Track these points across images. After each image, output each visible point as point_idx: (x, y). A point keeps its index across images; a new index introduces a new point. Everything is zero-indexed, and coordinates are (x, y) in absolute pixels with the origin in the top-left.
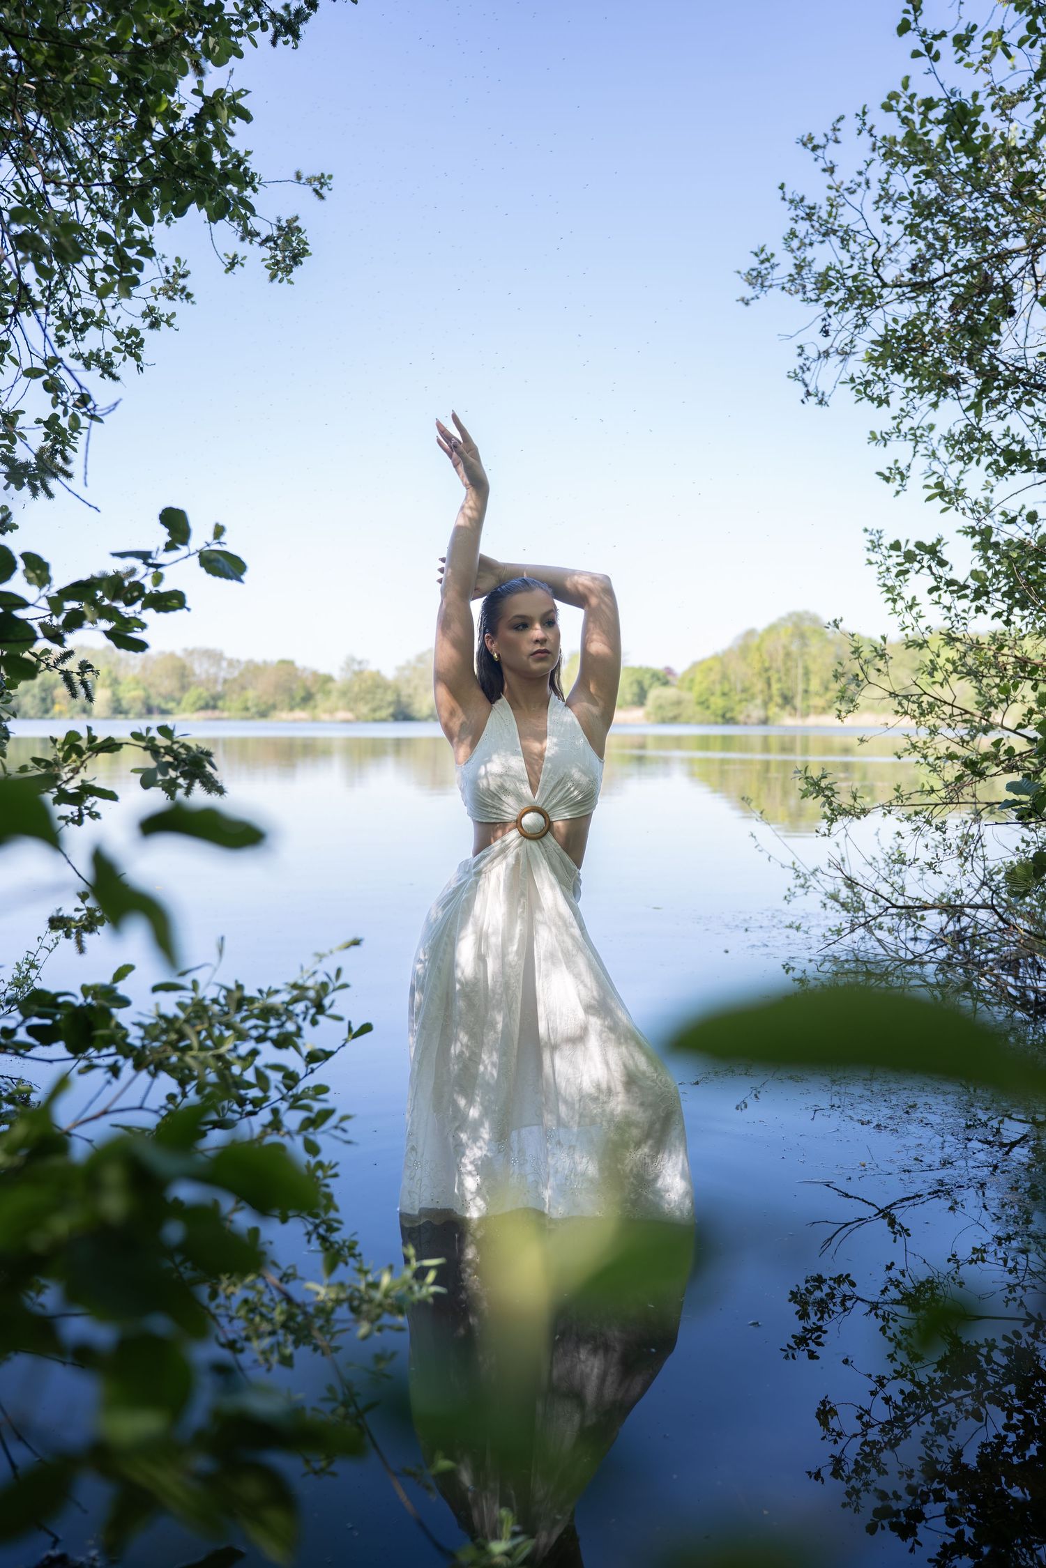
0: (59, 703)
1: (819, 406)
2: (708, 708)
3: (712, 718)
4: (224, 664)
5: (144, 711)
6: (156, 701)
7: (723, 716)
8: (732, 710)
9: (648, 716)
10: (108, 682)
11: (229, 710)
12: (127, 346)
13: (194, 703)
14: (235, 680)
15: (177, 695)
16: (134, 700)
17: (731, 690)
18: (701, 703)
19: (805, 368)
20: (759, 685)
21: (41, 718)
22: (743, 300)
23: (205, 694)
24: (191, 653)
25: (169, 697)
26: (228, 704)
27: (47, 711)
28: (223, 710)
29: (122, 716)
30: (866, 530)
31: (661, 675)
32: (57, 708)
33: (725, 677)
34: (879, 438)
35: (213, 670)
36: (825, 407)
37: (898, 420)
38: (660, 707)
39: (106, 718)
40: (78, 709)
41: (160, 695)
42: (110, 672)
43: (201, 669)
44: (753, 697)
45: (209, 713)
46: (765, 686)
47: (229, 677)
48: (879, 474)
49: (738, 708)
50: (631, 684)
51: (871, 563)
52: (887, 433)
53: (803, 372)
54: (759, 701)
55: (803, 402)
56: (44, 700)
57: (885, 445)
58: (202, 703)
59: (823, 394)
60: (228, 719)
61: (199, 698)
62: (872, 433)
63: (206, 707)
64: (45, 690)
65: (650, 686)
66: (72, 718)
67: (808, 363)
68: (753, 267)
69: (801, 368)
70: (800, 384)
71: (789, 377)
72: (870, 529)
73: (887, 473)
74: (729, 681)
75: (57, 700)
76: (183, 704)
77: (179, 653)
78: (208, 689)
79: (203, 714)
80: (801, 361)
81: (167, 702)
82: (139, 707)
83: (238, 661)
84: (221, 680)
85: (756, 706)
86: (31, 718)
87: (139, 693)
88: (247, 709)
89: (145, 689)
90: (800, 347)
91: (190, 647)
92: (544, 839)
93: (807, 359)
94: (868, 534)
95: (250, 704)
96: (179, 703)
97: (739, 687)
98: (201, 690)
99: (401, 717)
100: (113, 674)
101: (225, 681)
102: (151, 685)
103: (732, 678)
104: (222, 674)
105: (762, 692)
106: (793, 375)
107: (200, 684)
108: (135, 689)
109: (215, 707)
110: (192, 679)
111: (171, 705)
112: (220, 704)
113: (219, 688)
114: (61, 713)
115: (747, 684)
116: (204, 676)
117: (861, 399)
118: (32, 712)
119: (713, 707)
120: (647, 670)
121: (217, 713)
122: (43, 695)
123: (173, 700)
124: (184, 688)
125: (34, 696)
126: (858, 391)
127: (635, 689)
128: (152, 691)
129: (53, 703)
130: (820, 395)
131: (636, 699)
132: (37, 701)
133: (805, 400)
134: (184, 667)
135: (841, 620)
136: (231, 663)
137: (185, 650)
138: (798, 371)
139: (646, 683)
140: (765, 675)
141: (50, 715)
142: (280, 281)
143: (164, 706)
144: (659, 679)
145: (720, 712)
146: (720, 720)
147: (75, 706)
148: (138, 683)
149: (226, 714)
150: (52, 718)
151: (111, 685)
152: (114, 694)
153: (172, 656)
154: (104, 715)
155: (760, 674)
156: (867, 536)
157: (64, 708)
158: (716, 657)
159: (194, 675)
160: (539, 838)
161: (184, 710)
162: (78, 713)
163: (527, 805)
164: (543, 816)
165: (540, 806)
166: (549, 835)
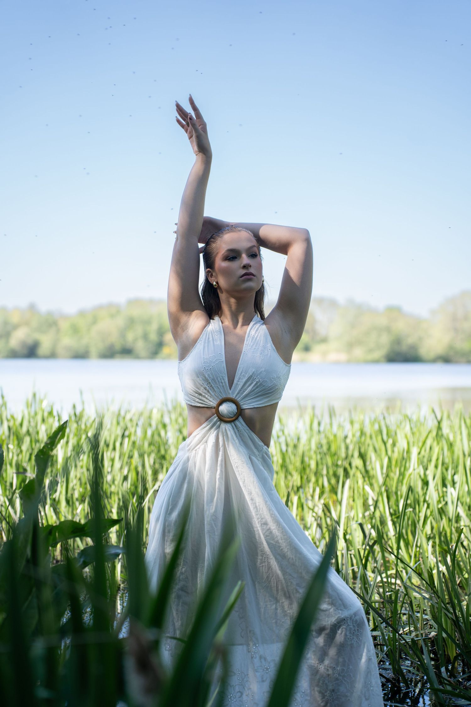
32: (166, 350)
92: (237, 422)
141: (160, 356)
160: (233, 421)
163: (224, 396)
164: (236, 405)
165: (234, 397)
166: (240, 419)
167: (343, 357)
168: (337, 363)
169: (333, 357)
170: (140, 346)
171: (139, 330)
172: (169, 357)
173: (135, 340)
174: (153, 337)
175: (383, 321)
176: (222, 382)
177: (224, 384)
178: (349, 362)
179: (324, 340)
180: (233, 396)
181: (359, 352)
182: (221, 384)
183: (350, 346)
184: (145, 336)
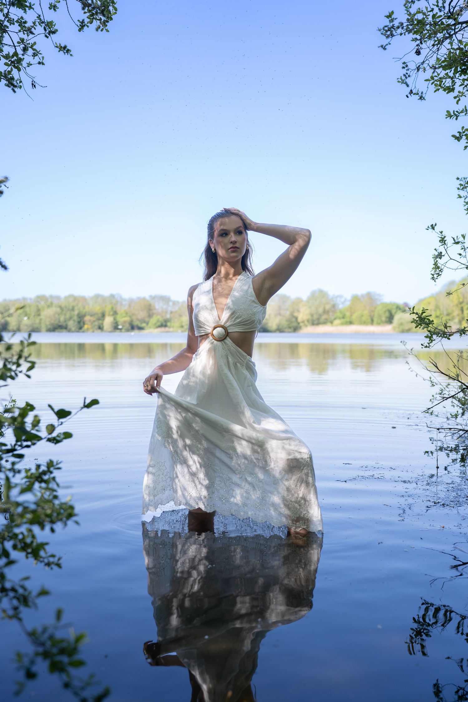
0: (87, 324)
1: (420, 100)
4: (171, 303)
5: (130, 328)
6: (136, 323)
9: (394, 329)
10: (111, 313)
11: (173, 327)
12: (12, 62)
13: (155, 324)
14: (176, 312)
15: (147, 319)
16: (125, 322)
17: (441, 314)
19: (407, 76)
20: (457, 312)
21: (78, 332)
22: (382, 46)
23: (161, 319)
24: (153, 298)
25: (143, 321)
26: (172, 324)
27: (81, 328)
28: (170, 327)
29: (118, 331)
30: (458, 179)
31: (401, 307)
33: (438, 307)
34: (452, 114)
35: (165, 307)
36: (423, 101)
37: (458, 99)
38: (401, 324)
39: (111, 332)
40: (97, 327)
41: (138, 320)
42: (112, 308)
43: (158, 306)
44: (453, 318)
45: (163, 329)
46: (460, 312)
47: (173, 310)
48: (453, 136)
50: (385, 312)
51: (460, 197)
52: (457, 112)
53: (406, 78)
54: (457, 320)
55: (407, 97)
56: (79, 322)
57: (456, 119)
58: (159, 324)
59: (422, 93)
60: (172, 332)
61: (158, 321)
62: (448, 112)
63: (161, 326)
64: (80, 317)
65: (396, 313)
66: (93, 332)
67: (408, 72)
68: (386, 25)
69: (404, 75)
70: (405, 85)
71: (399, 82)
72: (460, 178)
73: (458, 135)
74: (439, 309)
75: (86, 323)
76: (150, 324)
77: (147, 297)
78: (162, 317)
79: (160, 330)
80: (404, 71)
81: (141, 323)
82: (127, 327)
83: (178, 302)
84: (169, 312)
85: (455, 323)
86: (73, 332)
87: (127, 319)
88: (182, 327)
89: (130, 317)
90: (404, 63)
91: (153, 294)
93: (408, 70)
94: (458, 181)
95: (184, 324)
96: (147, 323)
97: (445, 313)
98: (159, 317)
99: (262, 330)
100: (114, 309)
101: (171, 312)
102: (133, 314)
103: (441, 307)
104: (170, 309)
105: (458, 315)
106: (400, 80)
107: (158, 314)
108: (125, 317)
109: (166, 326)
110: (154, 311)
111: (144, 325)
112: (169, 324)
113: (168, 316)
114: (88, 329)
115: (450, 311)
116: (160, 310)
117: (438, 90)
118: (73, 329)
120: (394, 304)
121: (167, 329)
122: (79, 320)
123: (145, 322)
124: (150, 316)
125: (74, 321)
126: (436, 85)
127: (387, 314)
128: (134, 318)
129: (84, 324)
130: (420, 94)
131: (387, 320)
132: (76, 323)
133: (409, 95)
134: (150, 305)
135: (436, 225)
136: (174, 303)
137: (151, 296)
138: (403, 78)
139: (393, 312)
140: (460, 306)
141: (83, 330)
142: (102, 30)
143: (140, 325)
144: (400, 309)
147: (95, 326)
148: (127, 313)
149: (171, 330)
150: (83, 332)
151: (113, 315)
152: (115, 319)
153: (144, 299)
154: (110, 330)
155: (457, 305)
156: (459, 182)
157: (89, 327)
158: (432, 296)
159: (155, 309)
160: (223, 340)
161: (150, 328)
162: (96, 329)
163: (216, 324)
164: (224, 329)
165: (223, 324)
170: (70, 323)
174: (77, 318)
177: (216, 317)
184: (72, 318)
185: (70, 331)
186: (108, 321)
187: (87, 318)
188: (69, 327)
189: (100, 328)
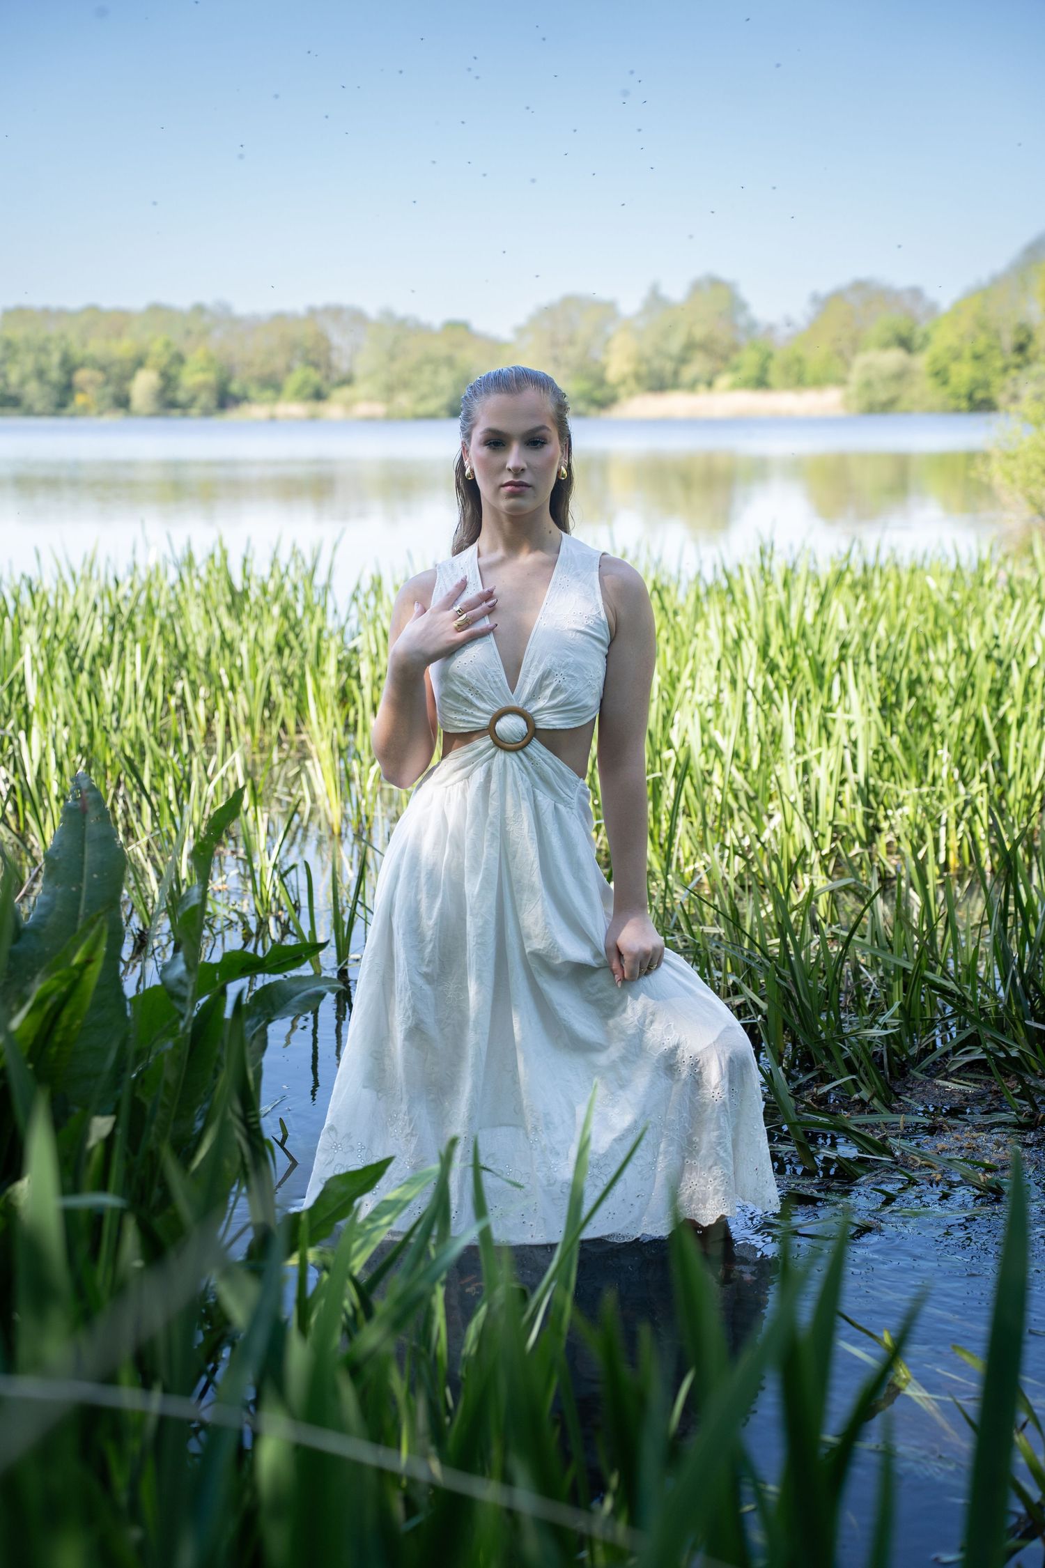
0: (83, 392)
2: (945, 383)
3: (952, 403)
5: (213, 403)
7: (970, 397)
8: (986, 385)
9: (846, 402)
13: (300, 390)
16: (195, 388)
18: (937, 374)
21: (54, 414)
27: (64, 404)
29: (177, 412)
32: (80, 399)
33: (983, 326)
38: (868, 385)
39: (153, 415)
40: (110, 401)
49: (997, 381)
74: (989, 331)
75: (80, 388)
82: (205, 398)
86: (40, 414)
87: (208, 377)
92: (529, 749)
108: (202, 371)
114: (85, 407)
118: (39, 406)
119: (954, 380)
129: (74, 391)
141: (70, 409)
145: (963, 390)
146: (964, 404)
147: (105, 397)
150: (73, 415)
152: (164, 379)
154: (150, 410)
157: (89, 400)
160: (522, 748)
162: (110, 407)
163: (503, 705)
164: (525, 720)
165: (520, 706)
166: (535, 742)
167: (379, 409)
168: (370, 419)
169: (363, 409)
170: (32, 390)
171: (28, 362)
172: (84, 411)
173: (23, 382)
174: (55, 375)
175: (440, 348)
176: (495, 682)
177: (499, 684)
178: (389, 418)
179: (347, 381)
180: (518, 704)
181: (404, 400)
182: (494, 685)
183: (390, 390)
184: (40, 374)
185: (30, 412)
186: (143, 385)
187: (81, 376)
188: (27, 401)
189: (122, 402)
